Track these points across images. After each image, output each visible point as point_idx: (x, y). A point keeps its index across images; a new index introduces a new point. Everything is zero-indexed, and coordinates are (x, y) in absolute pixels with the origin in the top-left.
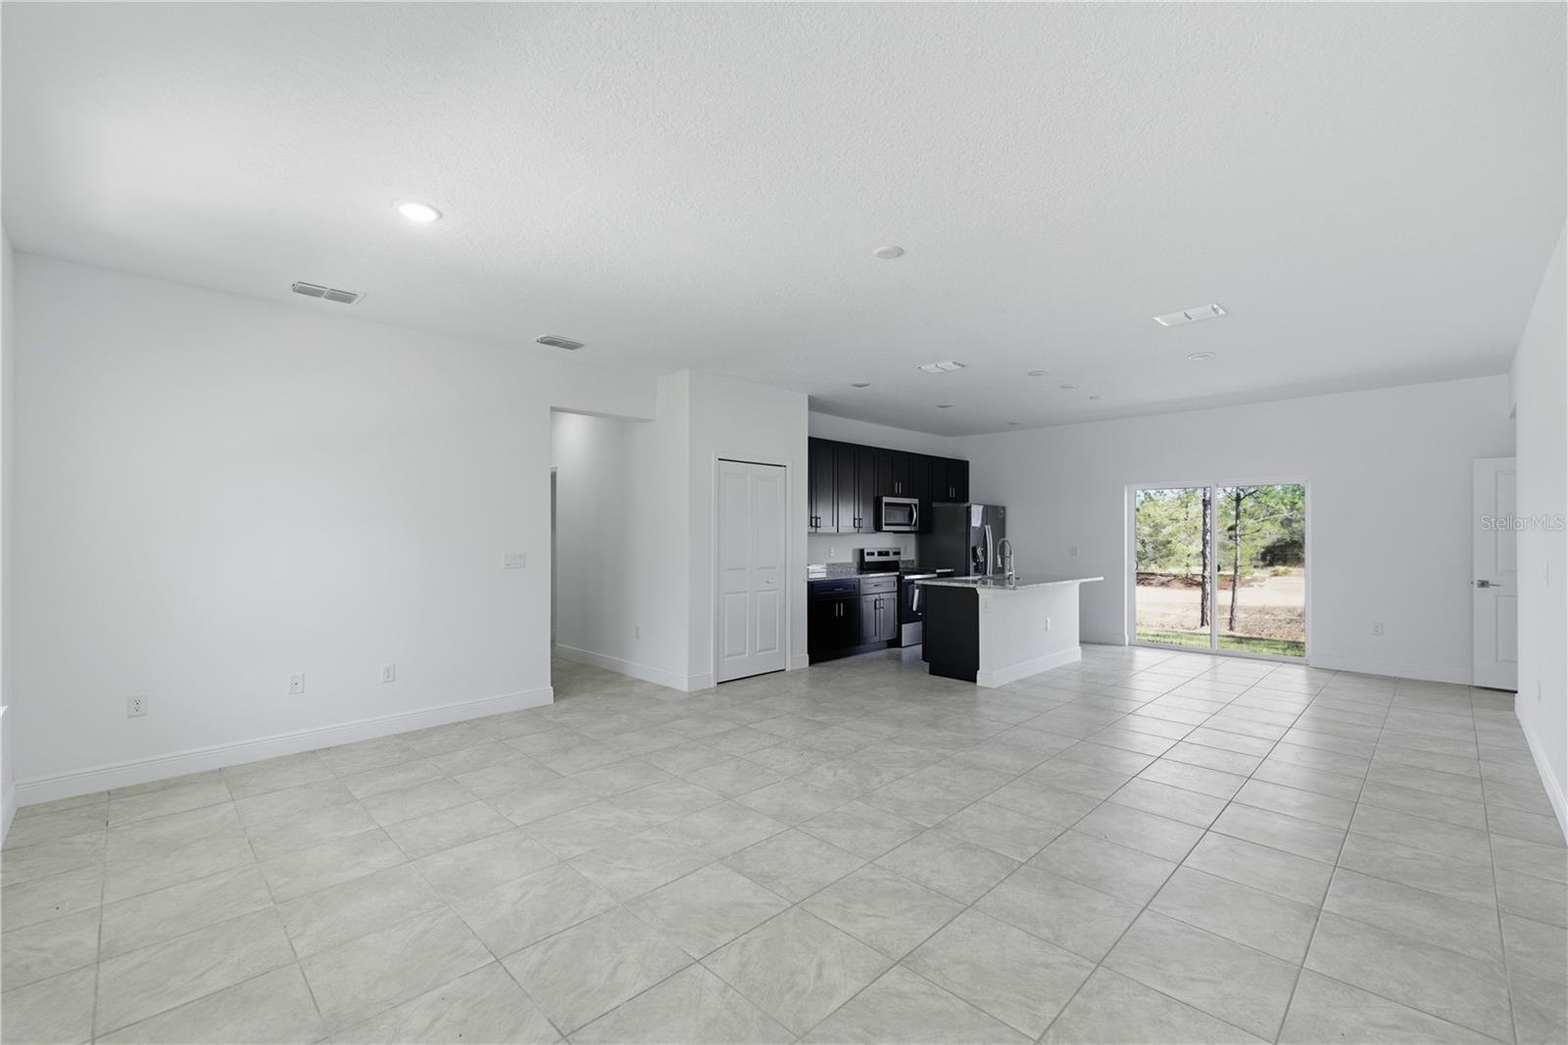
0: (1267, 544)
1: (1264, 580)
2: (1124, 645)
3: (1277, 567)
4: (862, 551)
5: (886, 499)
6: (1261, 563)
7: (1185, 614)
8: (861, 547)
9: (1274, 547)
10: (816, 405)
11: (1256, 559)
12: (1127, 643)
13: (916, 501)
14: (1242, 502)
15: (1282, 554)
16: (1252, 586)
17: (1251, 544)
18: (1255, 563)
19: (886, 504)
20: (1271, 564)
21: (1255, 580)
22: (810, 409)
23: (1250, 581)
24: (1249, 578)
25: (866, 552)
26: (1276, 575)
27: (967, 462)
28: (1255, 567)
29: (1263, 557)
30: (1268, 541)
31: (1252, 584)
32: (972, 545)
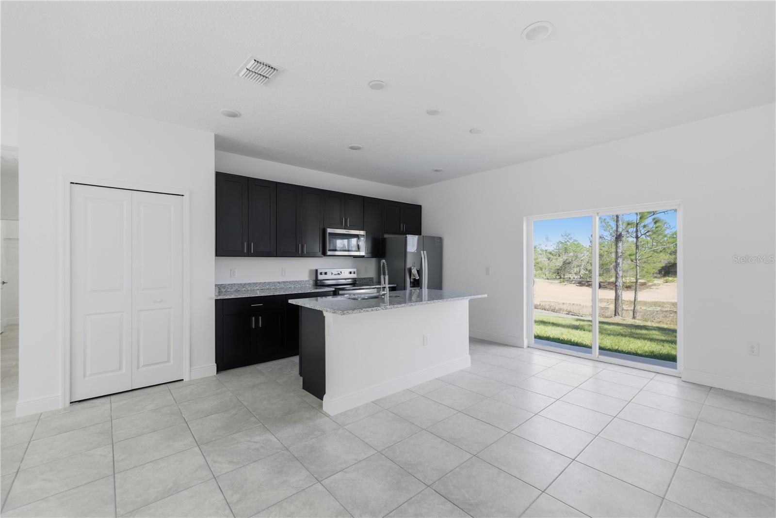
0: (662, 266)
1: (660, 285)
2: (523, 348)
3: (667, 278)
4: (317, 271)
5: (329, 230)
6: (659, 275)
7: (607, 306)
8: (316, 268)
9: (665, 266)
10: (222, 144)
11: (657, 273)
12: (525, 345)
13: (362, 233)
14: (639, 239)
15: (669, 270)
16: (653, 288)
17: (653, 265)
18: (655, 275)
19: (330, 234)
20: (665, 275)
21: (655, 285)
22: (216, 148)
23: (651, 286)
24: (651, 284)
25: (319, 272)
26: (667, 282)
27: (420, 206)
28: (656, 277)
29: (660, 272)
30: (663, 264)
31: (652, 287)
32: (408, 266)
